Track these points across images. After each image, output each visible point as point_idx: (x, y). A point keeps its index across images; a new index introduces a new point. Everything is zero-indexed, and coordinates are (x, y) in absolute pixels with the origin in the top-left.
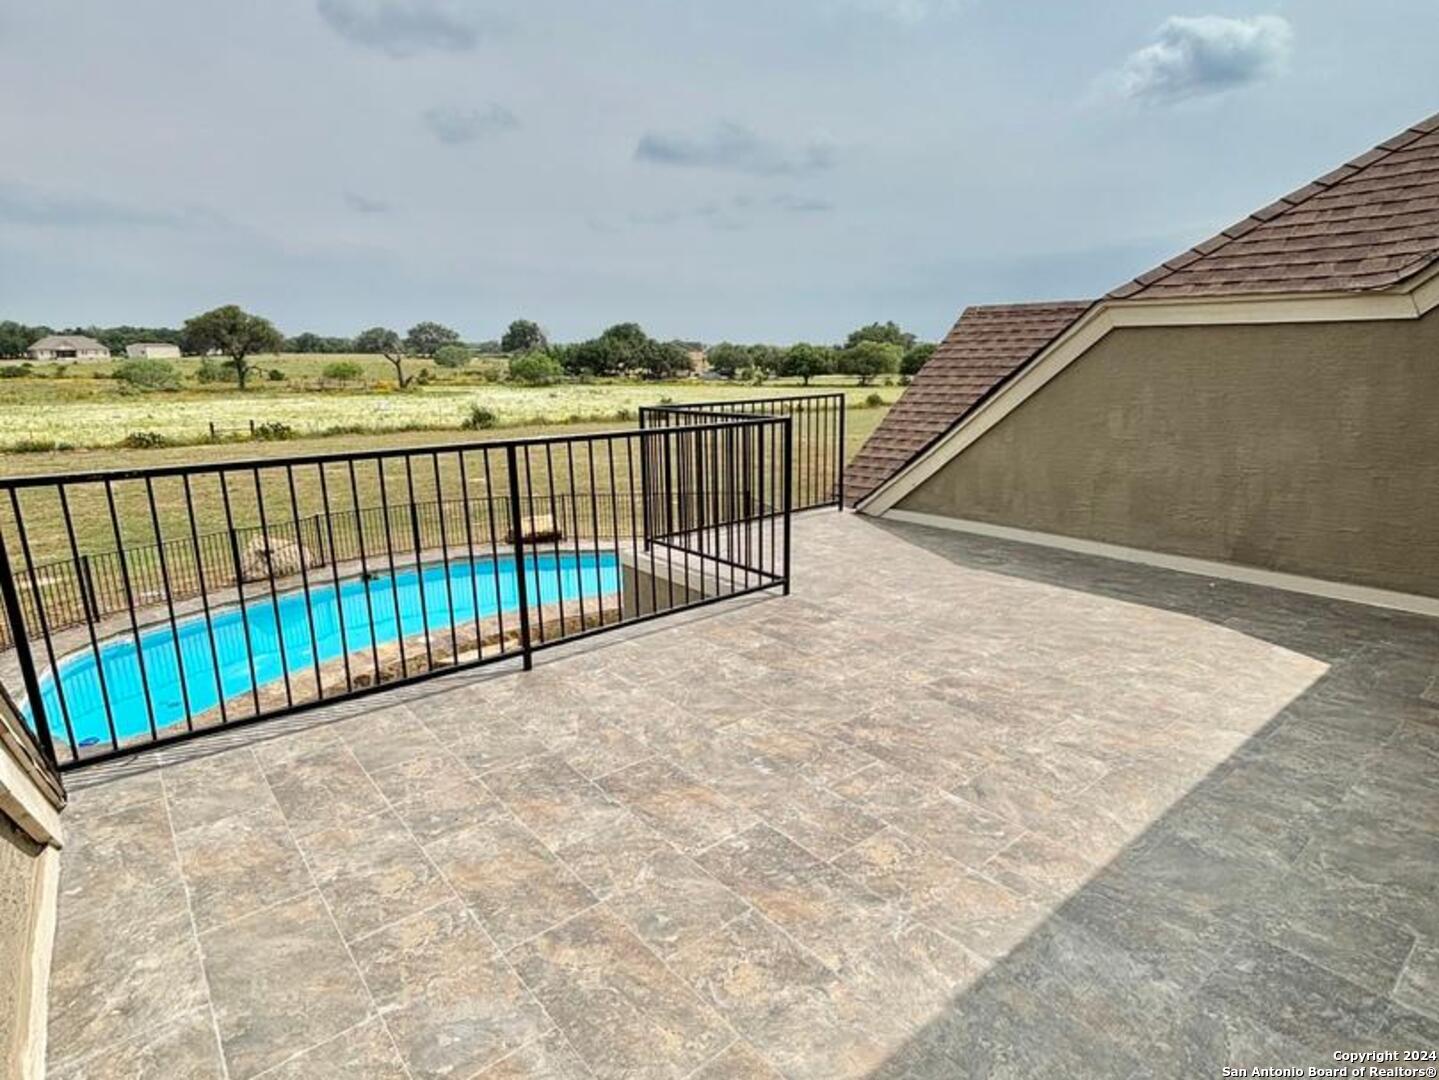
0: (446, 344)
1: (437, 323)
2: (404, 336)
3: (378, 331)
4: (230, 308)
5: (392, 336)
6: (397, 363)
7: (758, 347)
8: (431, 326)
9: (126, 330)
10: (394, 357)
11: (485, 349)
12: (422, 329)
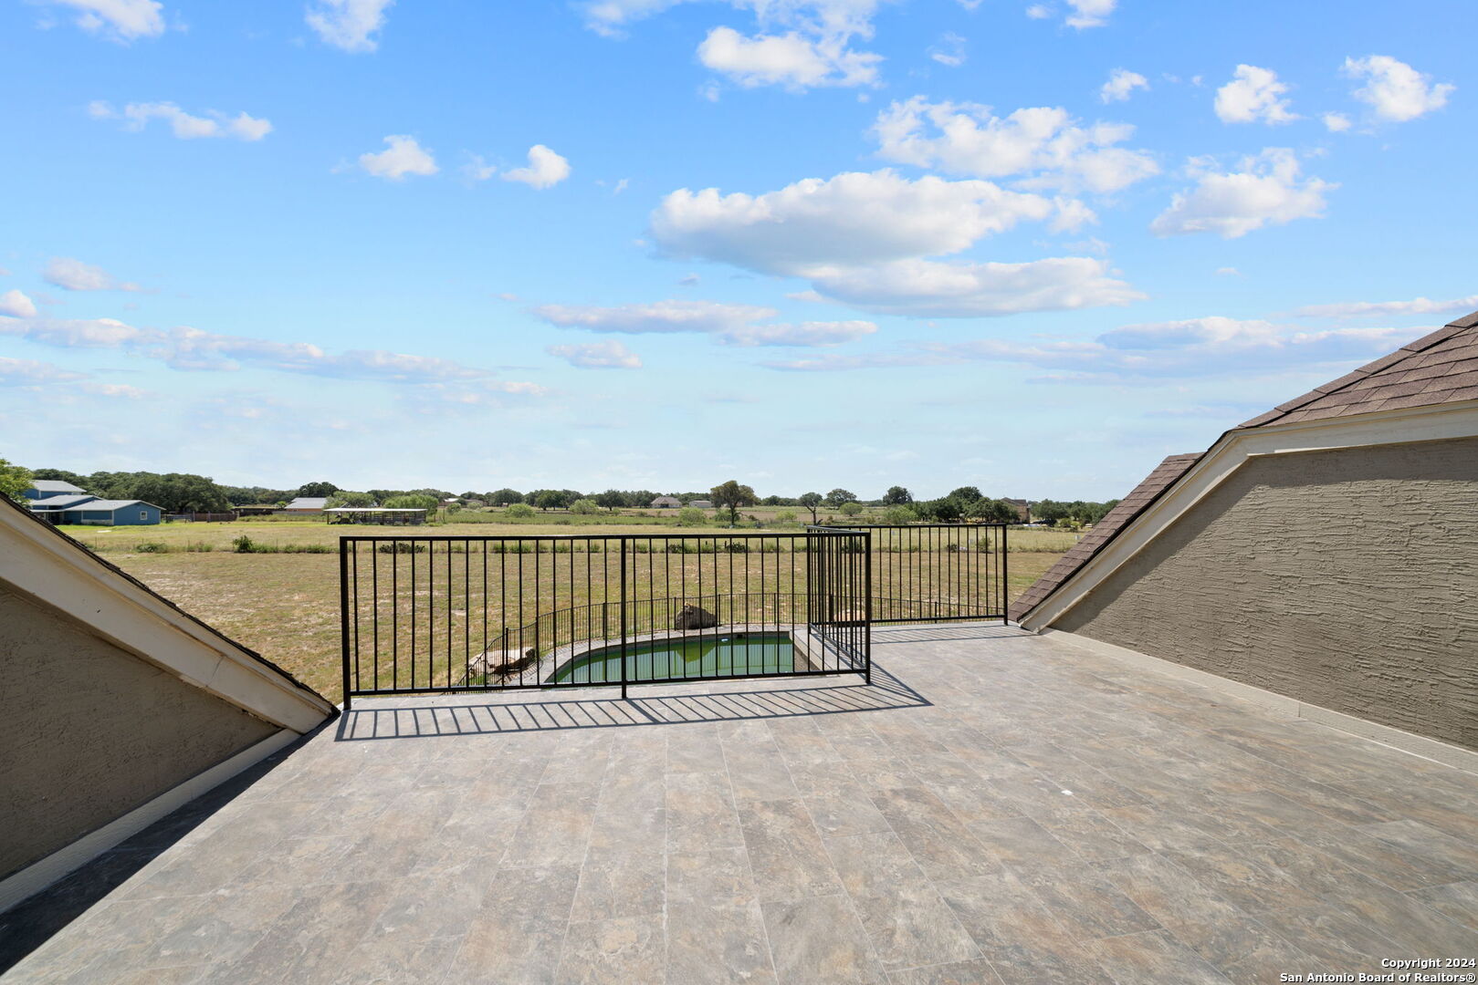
0: (847, 501)
1: (844, 489)
2: (825, 497)
3: (811, 495)
4: (733, 481)
5: (819, 497)
6: (814, 512)
7: (1078, 503)
8: (841, 491)
9: (691, 494)
10: (812, 508)
11: (874, 504)
12: (835, 493)
